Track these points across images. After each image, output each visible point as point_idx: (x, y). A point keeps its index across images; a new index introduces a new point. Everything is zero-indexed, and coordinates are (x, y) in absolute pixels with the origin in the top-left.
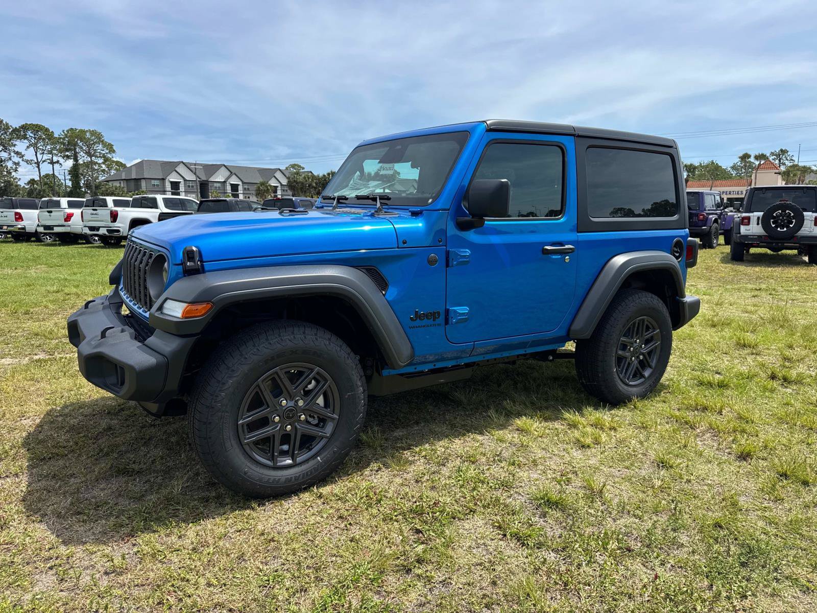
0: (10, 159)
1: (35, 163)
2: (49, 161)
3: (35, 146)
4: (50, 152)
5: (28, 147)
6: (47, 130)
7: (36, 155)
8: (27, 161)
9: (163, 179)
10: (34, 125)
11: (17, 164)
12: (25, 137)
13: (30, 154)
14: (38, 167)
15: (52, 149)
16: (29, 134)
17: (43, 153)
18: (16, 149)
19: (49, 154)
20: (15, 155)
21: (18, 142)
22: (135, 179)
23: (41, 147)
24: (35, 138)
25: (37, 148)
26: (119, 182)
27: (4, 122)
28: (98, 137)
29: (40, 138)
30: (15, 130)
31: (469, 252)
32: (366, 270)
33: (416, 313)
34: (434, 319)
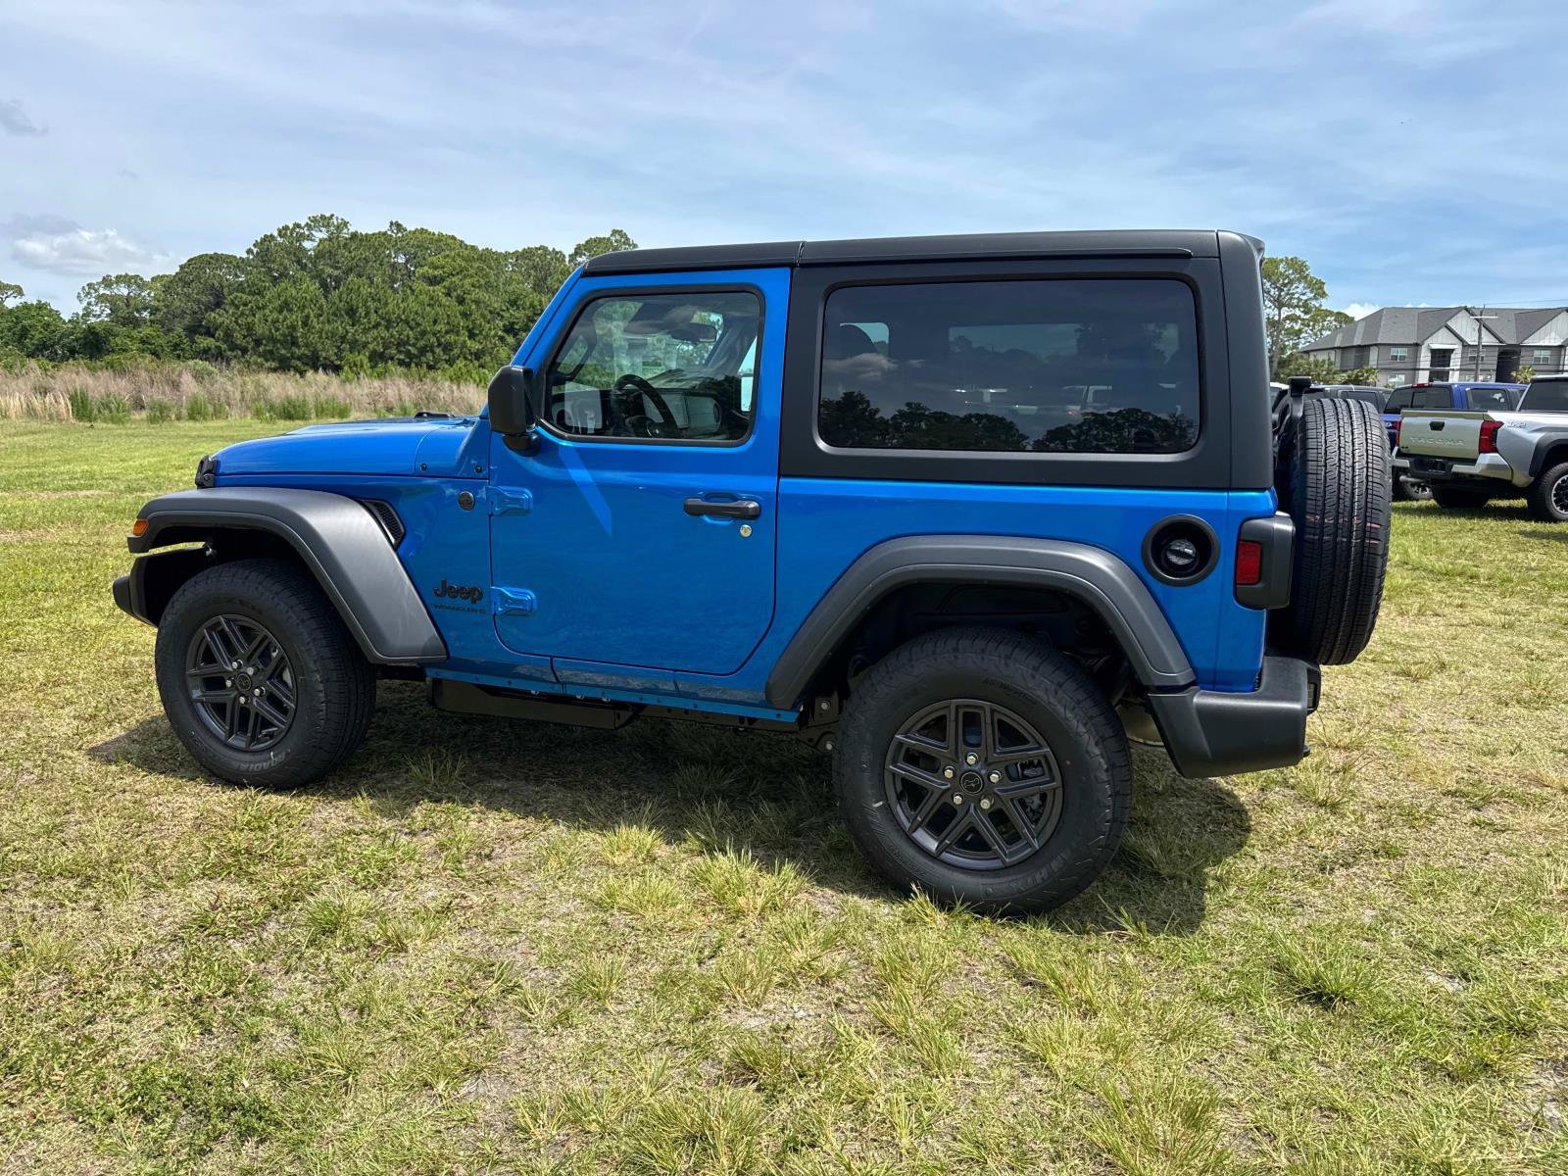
9: (1417, 345)
22: (1359, 346)
26: (1326, 352)
28: (1298, 267)
31: (527, 494)
32: (376, 505)
33: (444, 583)
34: (474, 601)
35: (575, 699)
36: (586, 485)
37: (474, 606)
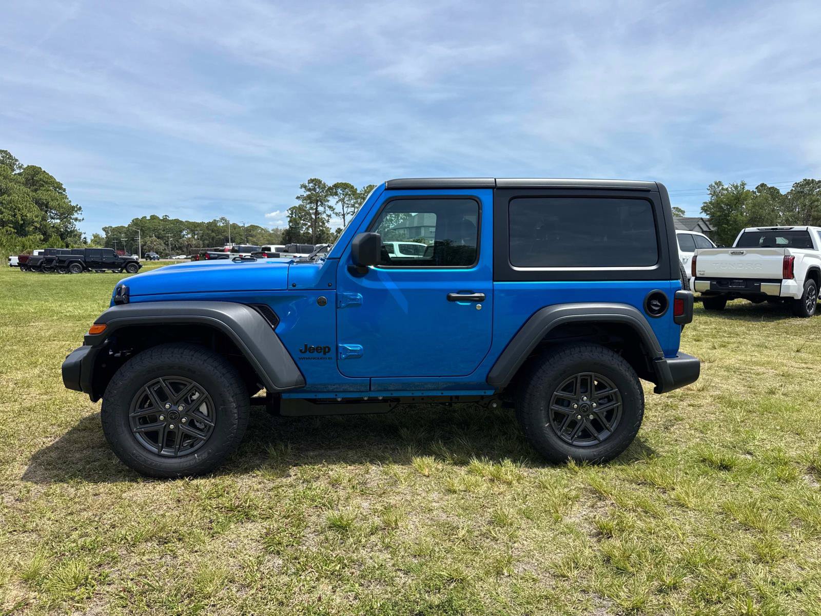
0: (325, 212)
1: (342, 215)
2: (352, 213)
3: (342, 200)
4: (353, 206)
5: (337, 202)
6: (352, 187)
7: (343, 208)
8: (336, 214)
10: (343, 184)
11: (329, 216)
12: (336, 194)
13: (339, 208)
14: (344, 218)
15: (355, 203)
16: (339, 191)
17: (348, 207)
18: (330, 204)
19: (352, 207)
20: (329, 209)
21: (330, 198)
22: (416, 227)
23: (347, 202)
24: (343, 194)
25: (344, 203)
26: (403, 230)
27: (323, 183)
29: (347, 194)
30: (330, 188)
31: (360, 296)
32: (259, 307)
33: (306, 346)
34: (325, 353)
35: (364, 400)
36: (393, 290)
37: (324, 356)
